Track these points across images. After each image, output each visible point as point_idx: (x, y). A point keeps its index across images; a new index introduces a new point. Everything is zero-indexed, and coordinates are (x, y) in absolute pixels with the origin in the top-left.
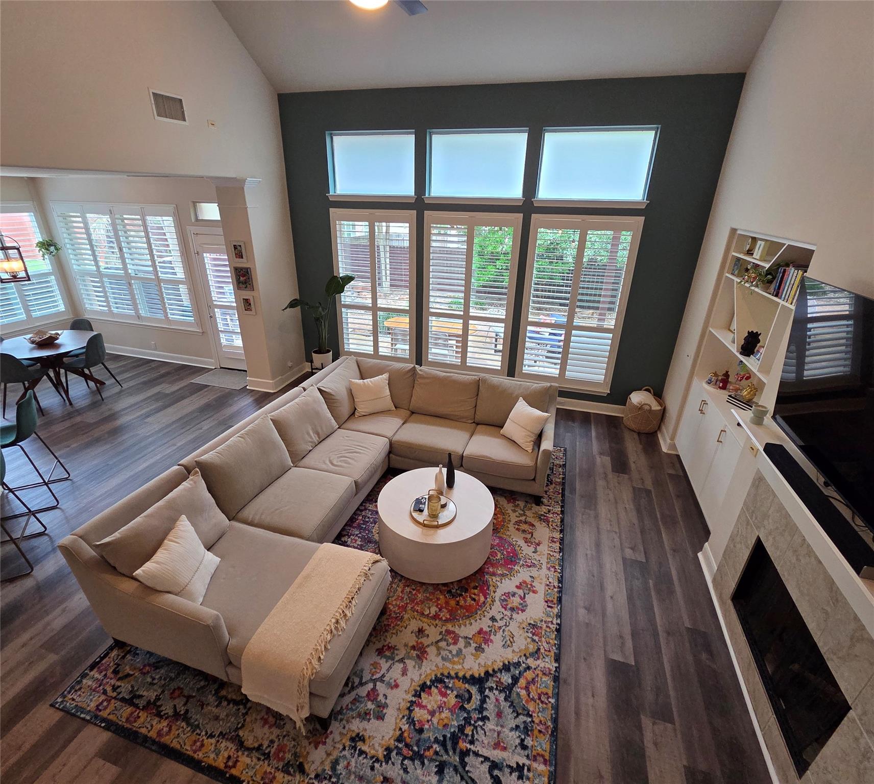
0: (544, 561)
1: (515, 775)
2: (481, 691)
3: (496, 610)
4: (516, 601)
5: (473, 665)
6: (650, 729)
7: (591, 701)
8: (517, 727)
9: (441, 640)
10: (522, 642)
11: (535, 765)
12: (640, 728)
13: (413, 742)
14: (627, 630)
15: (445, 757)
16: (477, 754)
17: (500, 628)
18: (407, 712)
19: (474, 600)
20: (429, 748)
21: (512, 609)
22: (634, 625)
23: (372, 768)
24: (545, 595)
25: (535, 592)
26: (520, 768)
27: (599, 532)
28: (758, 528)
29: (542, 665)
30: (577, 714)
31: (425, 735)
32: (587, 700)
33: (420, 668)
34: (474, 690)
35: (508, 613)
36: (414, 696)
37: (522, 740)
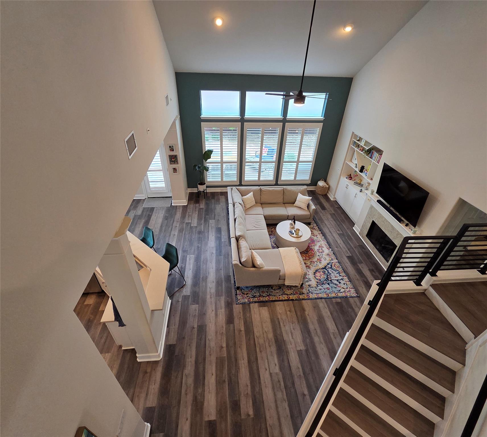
0: (321, 239)
1: (342, 280)
2: (326, 270)
3: (318, 254)
4: (321, 250)
5: (321, 266)
6: (360, 266)
7: (347, 264)
8: (337, 273)
9: (311, 263)
10: (328, 258)
11: (344, 278)
12: (358, 266)
13: (320, 282)
14: (347, 249)
15: (328, 282)
16: (333, 280)
17: (321, 257)
18: (315, 278)
19: (311, 253)
20: (324, 282)
21: (321, 252)
22: (347, 248)
23: (316, 288)
24: (326, 247)
25: (323, 247)
26: (342, 279)
27: (329, 229)
28: (373, 218)
29: (335, 261)
30: (346, 268)
31: (321, 280)
32: (347, 265)
33: (311, 270)
34: (325, 270)
35: (321, 253)
36: (314, 275)
37: (340, 275)
